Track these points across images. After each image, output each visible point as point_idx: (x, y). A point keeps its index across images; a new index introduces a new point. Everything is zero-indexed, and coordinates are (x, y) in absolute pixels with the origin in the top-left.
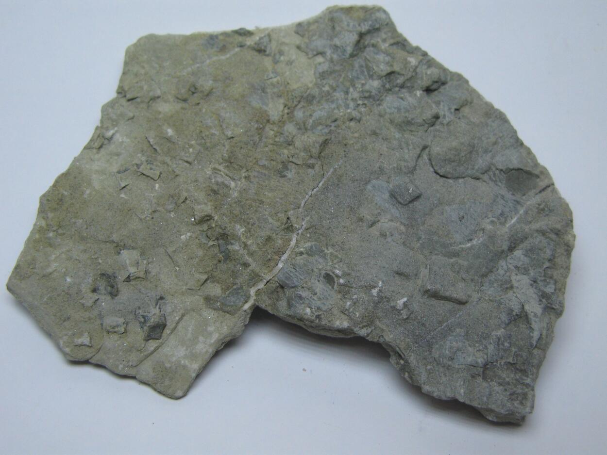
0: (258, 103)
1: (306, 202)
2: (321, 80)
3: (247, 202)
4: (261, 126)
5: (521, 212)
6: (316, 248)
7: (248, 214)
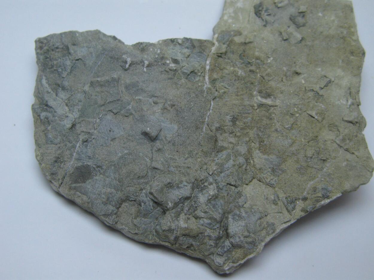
0: (271, 158)
1: (211, 105)
2: (239, 191)
3: (246, 92)
4: (262, 143)
5: (75, 154)
6: (192, 79)
7: (242, 84)
